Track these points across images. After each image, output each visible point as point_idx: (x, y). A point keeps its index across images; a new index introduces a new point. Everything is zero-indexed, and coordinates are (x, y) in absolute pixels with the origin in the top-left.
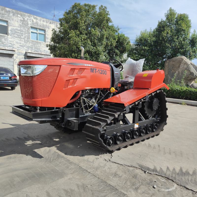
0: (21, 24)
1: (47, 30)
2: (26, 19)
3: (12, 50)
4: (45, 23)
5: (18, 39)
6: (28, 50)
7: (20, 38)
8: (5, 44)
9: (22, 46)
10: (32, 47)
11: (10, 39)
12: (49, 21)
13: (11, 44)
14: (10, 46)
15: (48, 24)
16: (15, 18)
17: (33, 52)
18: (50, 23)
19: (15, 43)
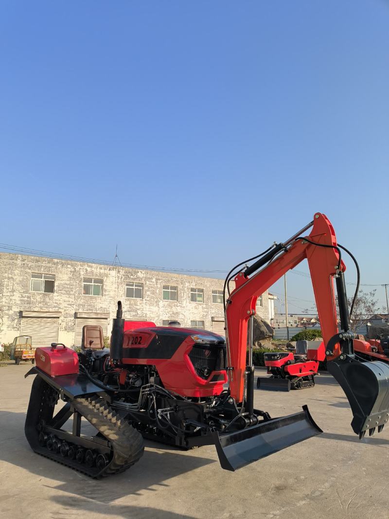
0: (71, 276)
1: (105, 278)
2: (77, 269)
3: (57, 311)
4: (102, 271)
5: (66, 296)
6: (78, 310)
7: (69, 294)
8: (49, 304)
9: (71, 305)
10: (84, 304)
11: (56, 298)
12: (108, 268)
13: (57, 303)
14: (55, 307)
15: (107, 272)
16: (64, 270)
17: (85, 311)
18: (110, 270)
19: (61, 302)
